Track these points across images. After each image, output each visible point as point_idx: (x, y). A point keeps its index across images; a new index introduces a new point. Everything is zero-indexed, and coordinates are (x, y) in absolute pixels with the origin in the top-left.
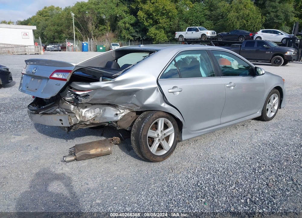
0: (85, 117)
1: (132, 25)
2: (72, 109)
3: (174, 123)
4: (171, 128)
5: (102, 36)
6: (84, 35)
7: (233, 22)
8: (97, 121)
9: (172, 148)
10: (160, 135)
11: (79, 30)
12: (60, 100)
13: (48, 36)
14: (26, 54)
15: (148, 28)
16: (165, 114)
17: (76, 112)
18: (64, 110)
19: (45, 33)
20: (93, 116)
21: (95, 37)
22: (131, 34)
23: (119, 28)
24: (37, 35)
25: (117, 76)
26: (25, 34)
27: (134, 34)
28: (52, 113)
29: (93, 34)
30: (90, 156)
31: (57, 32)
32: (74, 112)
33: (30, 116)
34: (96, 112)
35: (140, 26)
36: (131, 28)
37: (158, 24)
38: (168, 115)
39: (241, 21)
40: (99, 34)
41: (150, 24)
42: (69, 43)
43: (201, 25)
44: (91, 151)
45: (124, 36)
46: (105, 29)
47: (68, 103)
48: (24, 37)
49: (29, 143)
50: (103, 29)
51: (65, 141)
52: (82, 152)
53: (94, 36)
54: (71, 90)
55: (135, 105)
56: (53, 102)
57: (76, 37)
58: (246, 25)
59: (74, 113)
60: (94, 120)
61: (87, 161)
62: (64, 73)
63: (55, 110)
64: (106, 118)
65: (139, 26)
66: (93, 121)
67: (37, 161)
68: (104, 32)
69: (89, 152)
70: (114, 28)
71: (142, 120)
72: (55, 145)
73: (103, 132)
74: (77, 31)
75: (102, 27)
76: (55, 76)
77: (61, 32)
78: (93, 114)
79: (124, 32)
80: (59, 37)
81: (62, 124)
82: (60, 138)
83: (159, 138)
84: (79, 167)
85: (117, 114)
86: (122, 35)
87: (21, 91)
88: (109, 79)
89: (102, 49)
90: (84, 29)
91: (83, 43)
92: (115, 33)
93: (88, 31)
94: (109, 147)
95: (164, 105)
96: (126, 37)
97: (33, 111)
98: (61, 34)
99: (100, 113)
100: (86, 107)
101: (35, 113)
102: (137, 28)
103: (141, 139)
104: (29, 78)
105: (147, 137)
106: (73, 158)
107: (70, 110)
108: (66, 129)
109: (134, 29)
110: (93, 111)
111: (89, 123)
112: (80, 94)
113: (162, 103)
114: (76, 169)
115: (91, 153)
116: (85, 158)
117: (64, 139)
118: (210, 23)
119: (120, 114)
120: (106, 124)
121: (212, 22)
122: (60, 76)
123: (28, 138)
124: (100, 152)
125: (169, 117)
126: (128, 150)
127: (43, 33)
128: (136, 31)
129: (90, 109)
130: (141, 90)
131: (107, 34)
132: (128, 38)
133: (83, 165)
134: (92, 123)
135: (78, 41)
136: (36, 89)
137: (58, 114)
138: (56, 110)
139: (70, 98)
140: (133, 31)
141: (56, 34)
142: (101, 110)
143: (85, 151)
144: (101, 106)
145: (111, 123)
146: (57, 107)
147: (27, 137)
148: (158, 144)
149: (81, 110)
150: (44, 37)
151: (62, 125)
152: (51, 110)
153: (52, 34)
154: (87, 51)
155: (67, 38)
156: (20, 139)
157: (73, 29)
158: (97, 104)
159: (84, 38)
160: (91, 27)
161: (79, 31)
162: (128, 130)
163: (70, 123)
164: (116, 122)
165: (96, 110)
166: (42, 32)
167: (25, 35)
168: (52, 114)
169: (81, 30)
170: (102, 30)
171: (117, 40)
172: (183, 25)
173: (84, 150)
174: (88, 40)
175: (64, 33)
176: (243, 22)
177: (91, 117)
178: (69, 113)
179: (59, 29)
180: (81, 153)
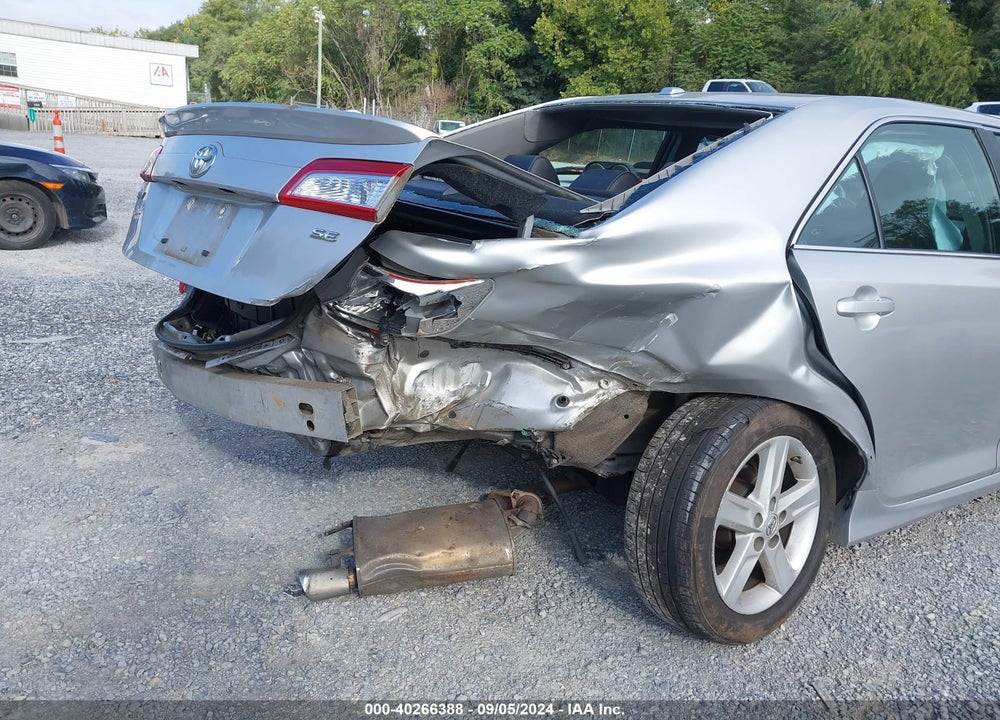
0: (413, 399)
1: (514, 63)
2: (363, 362)
3: (824, 461)
4: (809, 485)
5: (409, 96)
6: (351, 87)
7: (869, 71)
8: (466, 422)
9: (804, 581)
10: (765, 516)
11: (334, 71)
12: (308, 313)
13: (232, 85)
14: (157, 137)
15: (566, 76)
16: (796, 419)
17: (382, 374)
18: (324, 361)
19: (223, 73)
20: (452, 399)
21: (385, 96)
22: (506, 94)
23: (467, 70)
24: (197, 79)
25: (605, 217)
26: (161, 69)
27: (516, 94)
28: (264, 367)
29: (379, 86)
30: (421, 580)
31: (262, 72)
32: (373, 377)
33: (160, 367)
34: (463, 379)
35: (538, 68)
36: (509, 73)
37: (601, 63)
38: (810, 422)
39: (895, 68)
40: (401, 89)
41: (575, 62)
43: (750, 75)
44: (427, 557)
45: (484, 100)
46: (420, 70)
47: (350, 333)
48: (155, 79)
49: (148, 482)
50: (415, 71)
51: (298, 483)
52: (387, 561)
53: (384, 92)
54: (374, 268)
55: (660, 360)
56: (274, 319)
57: (324, 93)
58: (911, 85)
59: (369, 380)
60: (453, 415)
61: (401, 599)
62: (362, 177)
63: (281, 357)
64: (508, 413)
65: (535, 67)
66: (445, 420)
67: (180, 577)
68: (418, 80)
69: (416, 563)
70: (450, 70)
71: (689, 442)
72: (258, 502)
73: (459, 456)
74: (329, 73)
75: (412, 65)
76: (309, 188)
77: (276, 73)
78: (452, 388)
79: (484, 84)
80: (268, 92)
81: (310, 425)
82: (277, 467)
83: (758, 535)
84: (371, 630)
85: (563, 400)
86: (478, 96)
87: (132, 258)
88: (562, 228)
90: (353, 67)
92: (454, 88)
93: (364, 74)
94: (505, 545)
95: (805, 376)
96: (491, 104)
97: (178, 348)
98: (274, 79)
99: (483, 386)
100: (424, 356)
101: (186, 361)
102: (528, 74)
103: (688, 536)
104: (175, 199)
105: (716, 527)
106: (343, 583)
107: (355, 365)
108: (322, 446)
109: (518, 76)
110: (450, 372)
111: (428, 428)
112: (418, 293)
113: (794, 365)
114: (355, 639)
115: (425, 568)
116: (395, 586)
117: (295, 472)
118: (785, 70)
119: (577, 398)
120: (501, 438)
121: (790, 67)
122: (341, 189)
123: (146, 455)
124: (466, 565)
125: (812, 433)
126: (577, 558)
127: (217, 73)
128: (524, 84)
129: (439, 366)
130: (715, 291)
131: (428, 88)
132: (494, 106)
133: (385, 618)
134: (442, 427)
135: (330, 106)
136: (205, 254)
137: (290, 374)
138: (285, 356)
139: (362, 309)
140: (515, 82)
141: (260, 79)
142: (490, 373)
143: (398, 556)
144: (494, 353)
145: (529, 437)
146: (293, 342)
147: (141, 448)
148: (752, 564)
149: (400, 365)
150: (220, 87)
151: (306, 431)
152: (260, 354)
153: (248, 77)
155: (293, 93)
156: (114, 458)
157: (317, 64)
158: (478, 345)
159: (350, 96)
160: (375, 61)
161: (336, 74)
162: (600, 473)
163: (348, 427)
164: (551, 434)
165: (466, 370)
166: (216, 69)
167: (161, 74)
168: (261, 372)
169: (343, 71)
170: (410, 75)
171: (457, 111)
172: (687, 72)
173: (397, 551)
174: (361, 105)
175: (285, 77)
176: (902, 73)
177: (439, 400)
178: (344, 374)
179: (271, 62)
180: (383, 562)
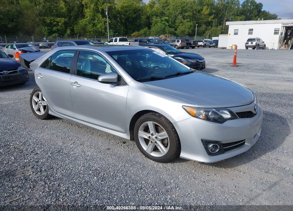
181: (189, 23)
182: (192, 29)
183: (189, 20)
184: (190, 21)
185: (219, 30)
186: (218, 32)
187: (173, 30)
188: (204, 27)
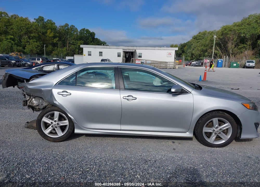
4: (66, 121)
5: (240, 54)
10: (53, 123)
19: (193, 52)
29: (231, 52)
31: (202, 51)
40: (238, 52)
42: (206, 60)
46: (244, 47)
48: (168, 56)
53: (232, 54)
68: (243, 50)
70: (255, 46)
74: (218, 50)
75: (241, 46)
77: (206, 51)
80: (204, 55)
89: (236, 65)
90: (225, 48)
91: (219, 60)
92: (254, 51)
105: (42, 121)
113: (55, 101)
131: (246, 52)
141: (202, 53)
148: (51, 129)
153: (199, 53)
154: (222, 67)
160: (230, 46)
161: (220, 50)
167: (169, 54)
169: (222, 49)
170: (241, 48)
171: (255, 57)
174: (223, 58)
181: (36, 43)
182: (39, 49)
183: (35, 40)
184: (37, 42)
185: (65, 51)
186: (64, 52)
187: (21, 48)
188: (50, 47)
